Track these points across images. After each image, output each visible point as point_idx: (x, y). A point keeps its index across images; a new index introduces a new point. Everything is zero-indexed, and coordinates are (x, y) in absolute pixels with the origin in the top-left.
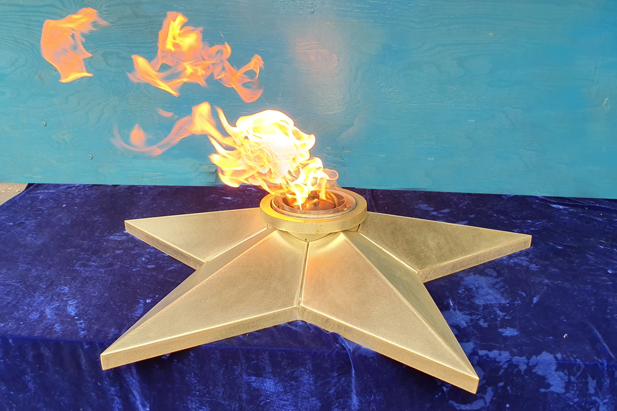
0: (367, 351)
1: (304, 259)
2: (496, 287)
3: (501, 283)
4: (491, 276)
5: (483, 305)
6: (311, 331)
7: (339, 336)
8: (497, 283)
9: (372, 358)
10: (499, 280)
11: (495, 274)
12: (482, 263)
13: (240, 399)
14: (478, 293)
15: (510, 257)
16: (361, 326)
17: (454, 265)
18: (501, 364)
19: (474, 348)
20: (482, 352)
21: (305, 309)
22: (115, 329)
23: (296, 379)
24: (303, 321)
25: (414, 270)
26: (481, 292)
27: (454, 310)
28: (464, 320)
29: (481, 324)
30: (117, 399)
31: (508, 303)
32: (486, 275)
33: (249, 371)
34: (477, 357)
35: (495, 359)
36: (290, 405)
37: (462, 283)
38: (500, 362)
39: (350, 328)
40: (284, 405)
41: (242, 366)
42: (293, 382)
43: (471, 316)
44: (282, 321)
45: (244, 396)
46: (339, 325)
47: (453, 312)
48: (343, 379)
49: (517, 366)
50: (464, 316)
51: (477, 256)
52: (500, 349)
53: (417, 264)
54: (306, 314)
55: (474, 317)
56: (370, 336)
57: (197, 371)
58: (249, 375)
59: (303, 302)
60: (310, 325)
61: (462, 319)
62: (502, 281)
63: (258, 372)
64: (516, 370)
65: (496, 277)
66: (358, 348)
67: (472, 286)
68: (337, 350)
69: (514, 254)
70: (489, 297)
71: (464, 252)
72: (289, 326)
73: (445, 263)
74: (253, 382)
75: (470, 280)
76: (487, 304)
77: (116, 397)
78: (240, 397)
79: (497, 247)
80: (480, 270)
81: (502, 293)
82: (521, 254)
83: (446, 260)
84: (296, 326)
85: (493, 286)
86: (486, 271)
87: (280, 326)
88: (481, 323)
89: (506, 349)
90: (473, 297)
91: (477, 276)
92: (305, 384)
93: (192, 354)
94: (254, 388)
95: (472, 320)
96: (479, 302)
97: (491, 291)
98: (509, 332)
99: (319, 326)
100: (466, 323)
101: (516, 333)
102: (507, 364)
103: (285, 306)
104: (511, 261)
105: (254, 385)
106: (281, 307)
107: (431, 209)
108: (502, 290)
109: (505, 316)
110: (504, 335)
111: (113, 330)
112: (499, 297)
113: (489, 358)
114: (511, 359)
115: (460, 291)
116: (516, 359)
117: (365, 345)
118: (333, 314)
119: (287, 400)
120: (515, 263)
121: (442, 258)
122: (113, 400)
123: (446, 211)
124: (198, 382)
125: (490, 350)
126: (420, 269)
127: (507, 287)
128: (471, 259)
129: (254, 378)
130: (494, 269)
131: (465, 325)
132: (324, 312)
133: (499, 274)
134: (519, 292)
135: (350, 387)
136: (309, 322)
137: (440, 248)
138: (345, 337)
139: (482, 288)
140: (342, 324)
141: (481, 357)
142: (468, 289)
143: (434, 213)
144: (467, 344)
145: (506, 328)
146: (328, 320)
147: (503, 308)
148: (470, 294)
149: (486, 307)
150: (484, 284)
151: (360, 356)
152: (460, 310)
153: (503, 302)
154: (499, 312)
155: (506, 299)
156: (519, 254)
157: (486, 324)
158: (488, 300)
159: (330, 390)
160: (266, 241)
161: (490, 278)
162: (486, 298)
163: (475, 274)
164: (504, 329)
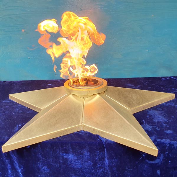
0: (111, 141)
1: (83, 105)
2: (162, 114)
3: (164, 113)
4: (160, 110)
5: (157, 122)
6: (87, 134)
7: (99, 136)
8: (162, 113)
9: (113, 144)
10: (163, 112)
11: (161, 110)
12: (155, 105)
13: (59, 163)
15: (167, 103)
16: (108, 131)
17: (144, 106)
18: (167, 144)
19: (155, 139)
20: (158, 140)
21: (84, 126)
22: (7, 137)
23: (82, 154)
24: (83, 131)
25: (128, 109)
26: (156, 117)
27: (146, 124)
28: (150, 128)
30: (9, 165)
31: (168, 121)
32: (158, 110)
33: (63, 151)
34: (156, 142)
35: (164, 142)
36: (80, 164)
37: (148, 113)
38: (166, 144)
39: (104, 132)
40: (78, 165)
41: (59, 149)
42: (81, 155)
43: (152, 126)
44: (75, 131)
45: (61, 161)
46: (99, 131)
47: (145, 125)
48: (102, 153)
49: (173, 145)
51: (153, 103)
52: (166, 139)
53: (129, 106)
54: (85, 127)
55: (154, 127)
56: (112, 135)
57: (41, 152)
58: (63, 153)
59: (84, 123)
60: (87, 132)
61: (149, 127)
62: (164, 112)
63: (67, 152)
64: (173, 147)
65: (162, 111)
66: (107, 140)
67: (152, 115)
68: (99, 141)
69: (168, 101)
70: (160, 119)
71: (148, 101)
72: (78, 133)
73: (141, 106)
74: (65, 156)
75: (151, 112)
76: (159, 122)
77: (8, 164)
78: (59, 162)
79: (161, 99)
80: (155, 108)
81: (165, 117)
82: (171, 101)
83: (141, 104)
84: (81, 133)
85: (161, 114)
86: (157, 108)
87: (74, 133)
88: (157, 129)
89: (168, 138)
90: (153, 119)
91: (154, 111)
92: (86, 156)
93: (39, 145)
94: (65, 158)
95: (153, 128)
97: (160, 116)
98: (169, 132)
99: (90, 132)
100: (151, 129)
101: (172, 132)
102: (169, 144)
103: (76, 124)
104: (167, 104)
105: (65, 157)
106: (74, 125)
108: (164, 116)
109: (167, 125)
110: (167, 133)
111: (6, 137)
112: (163, 118)
113: (161, 142)
114: (170, 142)
115: (147, 117)
116: (173, 142)
117: (110, 139)
118: (96, 127)
119: (79, 163)
120: (169, 105)
121: (139, 104)
122: (8, 165)
124: (42, 156)
125: (162, 139)
126: (130, 108)
127: (166, 114)
128: (151, 104)
129: (65, 154)
130: (161, 107)
131: (151, 130)
132: (92, 126)
133: (163, 110)
134: (172, 116)
135: (104, 156)
136: (86, 131)
137: (138, 99)
138: (102, 136)
139: (156, 115)
140: (100, 131)
141: (158, 142)
142: (151, 116)
144: (152, 137)
145: (167, 130)
146: (94, 129)
147: (165, 123)
148: (151, 118)
151: (108, 143)
152: (148, 124)
153: (165, 120)
154: (164, 124)
155: (166, 119)
156: (170, 101)
157: (159, 129)
158: (159, 120)
159: (96, 158)
160: (67, 99)
161: (159, 111)
162: (158, 119)
163: (153, 110)
164: (167, 131)
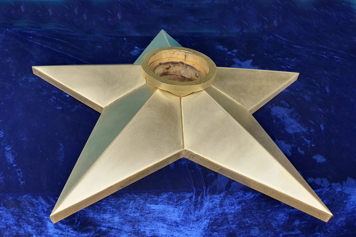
4: (286, 107)
10: (292, 110)
11: (288, 106)
14: (285, 123)
29: (300, 151)
31: (307, 131)
32: (283, 106)
50: (286, 145)
67: (279, 117)
70: (294, 126)
96: (290, 131)
97: (292, 121)
100: (290, 151)
101: (324, 160)
107: (226, 49)
109: (311, 143)
110: (318, 161)
112: (299, 125)
123: (235, 51)
127: (300, 116)
134: (309, 121)
142: (278, 119)
143: (229, 53)
145: (317, 155)
150: (286, 115)
154: (305, 140)
155: (305, 127)
157: (303, 151)
161: (287, 109)
163: (276, 105)
164: (316, 157)
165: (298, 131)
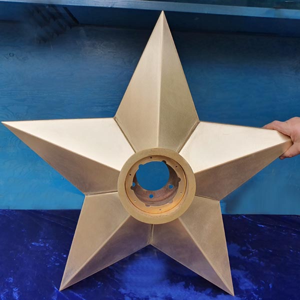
2: (248, 277)
3: (250, 274)
26: (241, 280)
31: (257, 288)
32: (240, 269)
65: (246, 271)
81: (252, 281)
85: (246, 276)
96: (243, 288)
97: (246, 280)
109: (259, 297)
112: (251, 284)
127: (253, 277)
134: (261, 281)
147: (256, 292)
149: (247, 291)
150: (241, 276)
153: (255, 287)
154: (254, 294)
158: (246, 286)
161: (243, 271)
162: (245, 284)
165: (250, 288)
